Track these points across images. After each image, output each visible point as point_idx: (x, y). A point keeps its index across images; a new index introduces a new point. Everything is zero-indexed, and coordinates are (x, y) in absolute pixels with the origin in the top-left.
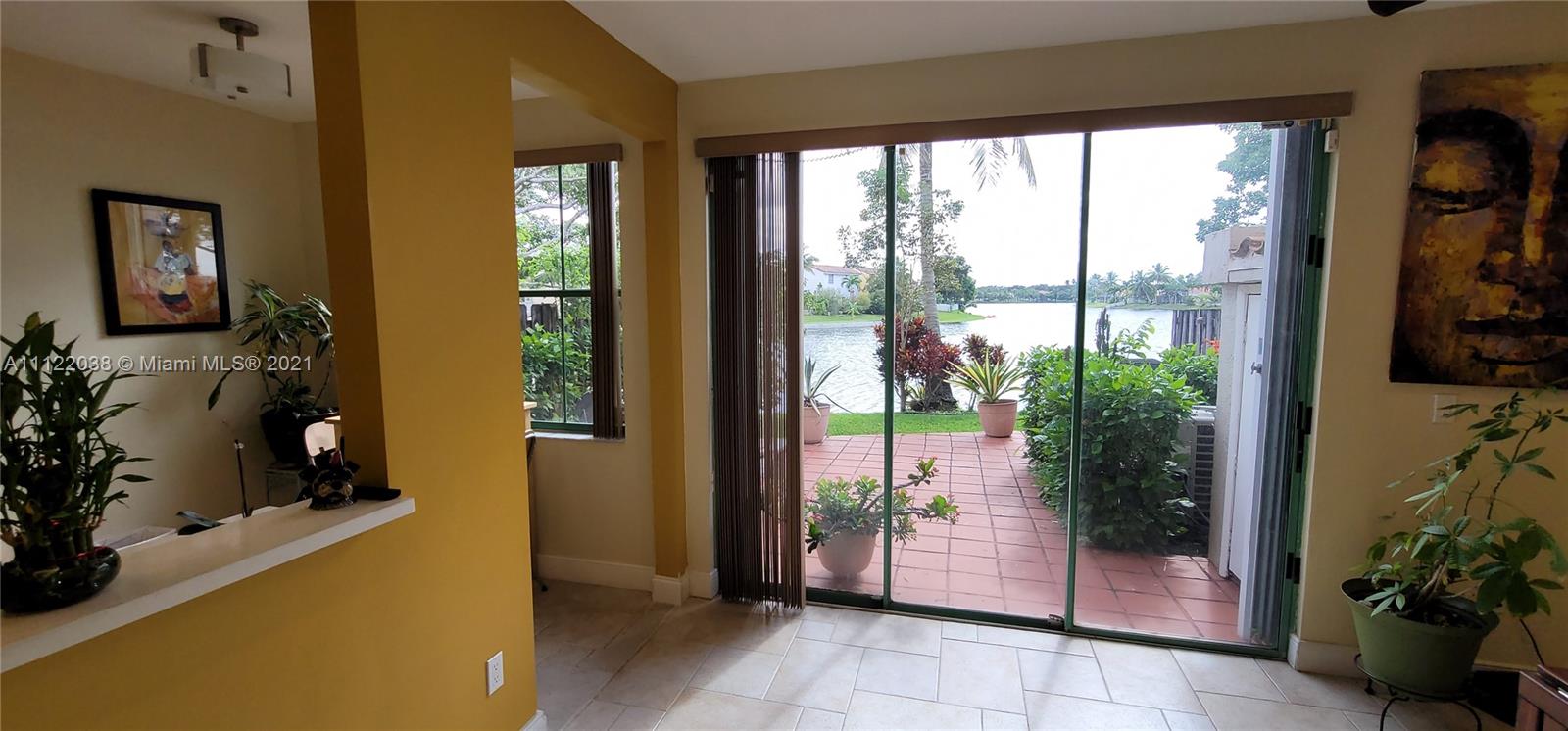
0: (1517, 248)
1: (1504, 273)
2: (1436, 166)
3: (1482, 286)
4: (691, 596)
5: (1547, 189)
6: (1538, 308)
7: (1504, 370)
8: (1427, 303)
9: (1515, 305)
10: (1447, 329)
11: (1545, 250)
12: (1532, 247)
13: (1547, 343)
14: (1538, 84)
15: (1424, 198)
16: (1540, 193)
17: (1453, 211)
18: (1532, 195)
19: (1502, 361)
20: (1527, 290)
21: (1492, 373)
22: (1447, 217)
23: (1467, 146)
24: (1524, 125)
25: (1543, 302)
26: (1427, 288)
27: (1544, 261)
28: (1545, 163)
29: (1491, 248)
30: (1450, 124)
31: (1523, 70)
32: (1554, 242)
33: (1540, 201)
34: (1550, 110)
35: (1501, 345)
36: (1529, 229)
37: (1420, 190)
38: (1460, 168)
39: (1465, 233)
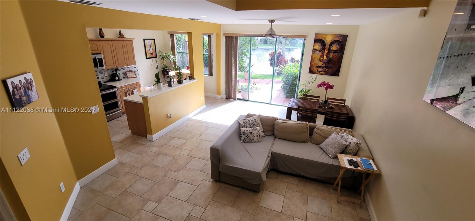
0: (323, 57)
1: (322, 60)
2: (315, 46)
3: (319, 62)
4: (222, 99)
5: (327, 50)
6: (325, 65)
7: (321, 73)
8: (313, 63)
9: (322, 64)
10: (315, 67)
11: (326, 58)
12: (325, 57)
13: (326, 69)
14: (328, 36)
15: (314, 50)
16: (326, 50)
17: (317, 52)
18: (325, 51)
19: (320, 71)
20: (324, 63)
21: (319, 73)
23: (319, 44)
24: (325, 42)
27: (326, 59)
28: (327, 47)
29: (321, 57)
30: (317, 40)
31: (325, 35)
32: (327, 57)
33: (326, 52)
34: (328, 40)
35: (320, 69)
36: (325, 55)
37: (313, 49)
38: (318, 46)
39: (318, 55)
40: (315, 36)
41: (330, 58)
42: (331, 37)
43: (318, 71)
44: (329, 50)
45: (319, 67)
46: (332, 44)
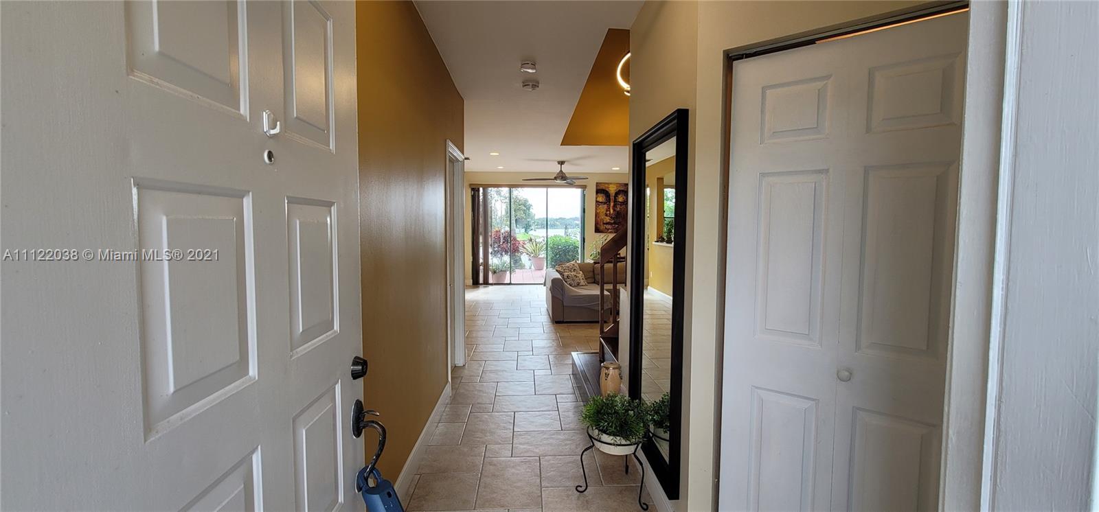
0: (610, 211)
1: (608, 215)
2: (598, 198)
3: (606, 217)
5: (613, 202)
7: (610, 231)
8: (598, 219)
9: (610, 220)
10: (601, 224)
11: (613, 210)
13: (615, 226)
14: (611, 186)
15: (597, 203)
17: (601, 205)
18: (611, 203)
19: (609, 229)
20: (612, 218)
21: (606, 230)
23: (602, 195)
24: (609, 191)
25: (614, 220)
27: (613, 213)
29: (607, 211)
34: (612, 190)
35: (608, 226)
37: (597, 201)
38: (601, 198)
40: (597, 186)
41: (618, 212)
42: (615, 186)
43: (605, 228)
45: (607, 224)
46: (617, 194)
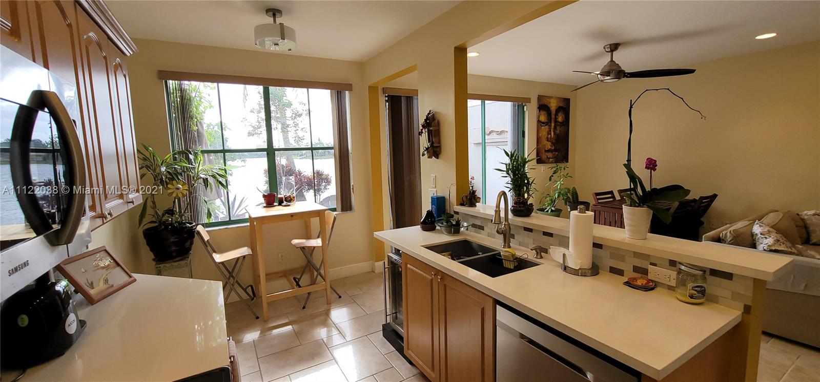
0: (551, 135)
1: (549, 140)
3: (547, 142)
6: (554, 147)
8: (541, 146)
9: (551, 146)
10: (543, 151)
11: (554, 135)
12: (552, 133)
14: (552, 100)
15: (540, 123)
18: (552, 123)
19: (550, 158)
20: (552, 143)
21: (549, 161)
22: (543, 127)
23: (544, 112)
24: (551, 108)
25: (554, 145)
26: (541, 143)
27: (554, 137)
28: (553, 116)
29: (548, 134)
30: (543, 107)
31: (550, 97)
32: (555, 133)
33: (553, 125)
34: (553, 106)
35: (550, 155)
36: (552, 130)
38: (543, 117)
39: (545, 129)
40: (538, 100)
41: (558, 135)
42: (556, 101)
43: (547, 157)
44: (556, 122)
46: (557, 111)
